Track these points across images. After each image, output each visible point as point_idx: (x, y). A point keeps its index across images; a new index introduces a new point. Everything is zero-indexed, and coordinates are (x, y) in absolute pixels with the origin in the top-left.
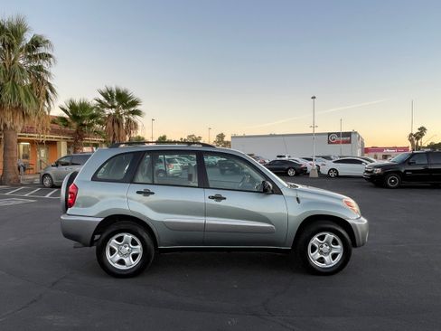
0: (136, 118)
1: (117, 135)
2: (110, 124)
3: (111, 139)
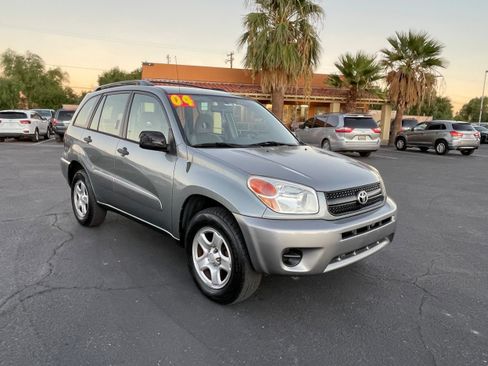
0: (435, 70)
1: (403, 94)
2: (396, 80)
3: (395, 99)
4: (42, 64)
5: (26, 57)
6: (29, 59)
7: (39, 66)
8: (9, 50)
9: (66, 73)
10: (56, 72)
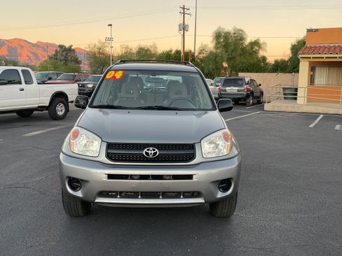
4: (244, 36)
5: (232, 32)
6: (235, 34)
7: (242, 39)
8: (220, 28)
9: (264, 43)
10: (256, 43)
